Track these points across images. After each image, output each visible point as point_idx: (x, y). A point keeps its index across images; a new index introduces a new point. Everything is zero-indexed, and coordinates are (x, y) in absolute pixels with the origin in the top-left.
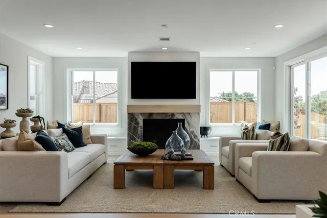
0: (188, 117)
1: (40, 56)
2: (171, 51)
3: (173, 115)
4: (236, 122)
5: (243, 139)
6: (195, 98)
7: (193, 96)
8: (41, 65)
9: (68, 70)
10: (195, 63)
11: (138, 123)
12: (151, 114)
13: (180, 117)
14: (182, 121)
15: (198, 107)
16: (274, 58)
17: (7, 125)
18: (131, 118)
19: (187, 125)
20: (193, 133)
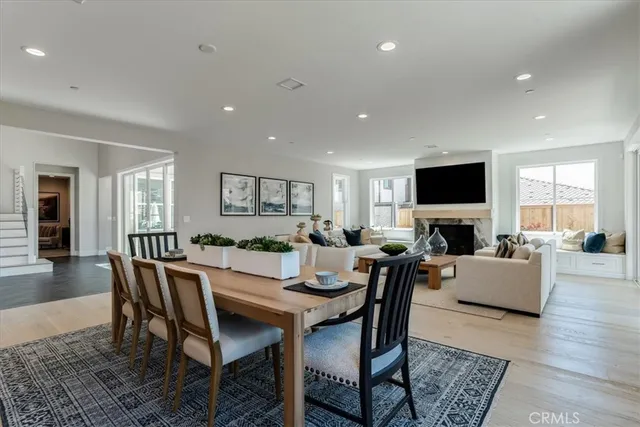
0: (478, 222)
2: (452, 155)
3: (460, 220)
4: (557, 229)
5: (496, 256)
6: (484, 202)
7: (482, 199)
8: (346, 179)
9: (371, 180)
10: (482, 165)
11: (424, 229)
12: (437, 220)
13: (469, 223)
14: (471, 228)
15: (489, 212)
16: (622, 142)
17: (301, 226)
18: (418, 223)
19: (476, 232)
20: (483, 240)
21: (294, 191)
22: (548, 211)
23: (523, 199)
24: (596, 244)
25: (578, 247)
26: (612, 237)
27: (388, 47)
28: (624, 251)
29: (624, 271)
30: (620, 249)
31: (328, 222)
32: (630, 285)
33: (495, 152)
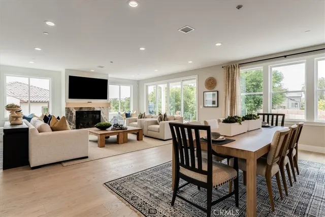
0: (103, 109)
3: (94, 108)
6: (107, 99)
7: (105, 97)
11: (73, 114)
12: (81, 108)
13: (98, 110)
14: (99, 112)
15: (109, 103)
18: (68, 111)
19: (102, 114)
20: (105, 118)
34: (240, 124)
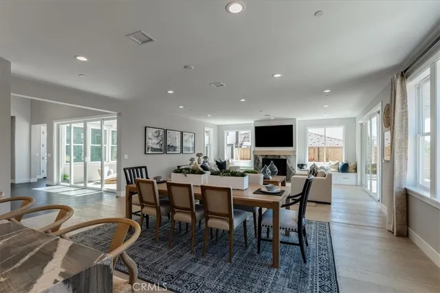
0: (289, 157)
1: (210, 126)
2: (275, 119)
3: (279, 156)
7: (291, 145)
8: (212, 131)
9: (225, 131)
10: (292, 126)
11: (259, 161)
12: (267, 156)
13: (284, 158)
14: (285, 160)
15: (295, 151)
16: (355, 118)
17: (192, 160)
18: (256, 158)
19: (287, 162)
20: (291, 167)
21: (185, 138)
22: (317, 151)
23: (310, 143)
24: (345, 168)
25: (336, 170)
26: (351, 165)
27: (277, 76)
28: (356, 172)
29: (357, 182)
30: (354, 170)
31: (206, 157)
32: (360, 188)
33: (297, 119)
34: (186, 176)
